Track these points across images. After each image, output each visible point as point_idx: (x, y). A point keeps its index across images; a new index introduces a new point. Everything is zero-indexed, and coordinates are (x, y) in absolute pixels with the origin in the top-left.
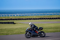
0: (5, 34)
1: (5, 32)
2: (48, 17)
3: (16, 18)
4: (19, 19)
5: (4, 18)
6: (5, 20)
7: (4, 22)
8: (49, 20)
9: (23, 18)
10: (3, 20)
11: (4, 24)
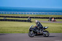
0: (21, 32)
1: (21, 30)
3: (33, 16)
4: (36, 17)
5: (20, 15)
6: (22, 17)
7: (21, 20)
9: (40, 17)
10: (19, 17)
11: (21, 21)
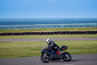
2: (38, 30)
8: (39, 36)
